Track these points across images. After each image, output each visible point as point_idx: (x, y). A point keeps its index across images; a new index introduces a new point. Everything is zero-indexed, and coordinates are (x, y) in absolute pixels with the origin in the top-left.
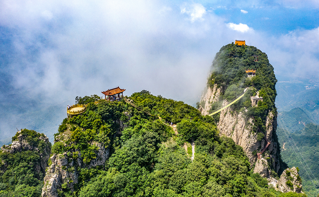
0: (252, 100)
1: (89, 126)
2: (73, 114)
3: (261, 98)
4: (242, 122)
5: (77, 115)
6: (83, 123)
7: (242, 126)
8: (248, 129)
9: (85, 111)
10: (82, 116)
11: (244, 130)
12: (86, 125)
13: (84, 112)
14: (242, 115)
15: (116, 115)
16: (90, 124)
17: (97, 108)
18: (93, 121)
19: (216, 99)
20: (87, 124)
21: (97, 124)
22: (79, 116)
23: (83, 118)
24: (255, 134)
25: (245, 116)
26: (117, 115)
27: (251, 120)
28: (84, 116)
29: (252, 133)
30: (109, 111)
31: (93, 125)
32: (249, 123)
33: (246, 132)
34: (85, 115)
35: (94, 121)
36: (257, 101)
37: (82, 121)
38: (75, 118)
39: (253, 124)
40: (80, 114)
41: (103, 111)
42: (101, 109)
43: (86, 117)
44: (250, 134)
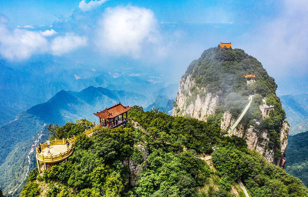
0: (263, 110)
1: (85, 182)
2: (50, 161)
3: (271, 106)
4: (253, 138)
5: (58, 163)
6: (74, 179)
7: (254, 142)
8: (262, 146)
9: (73, 153)
10: (69, 164)
11: (256, 147)
12: (79, 183)
13: (72, 155)
14: (253, 129)
15: (124, 152)
16: (87, 177)
17: (93, 143)
18: (92, 170)
19: (212, 112)
20: (81, 180)
21: (100, 176)
22: (63, 164)
23: (71, 167)
24: (272, 151)
25: (258, 130)
26: (126, 152)
27: (265, 135)
28: (73, 163)
29: (267, 151)
30: (115, 148)
31: (93, 178)
32: (263, 139)
33: (260, 150)
34: (74, 161)
35: (94, 171)
36: (268, 111)
37: (70, 174)
38: (56, 169)
39: (268, 139)
40: (64, 160)
41: (105, 150)
42: (101, 146)
43: (76, 166)
44: (265, 151)
